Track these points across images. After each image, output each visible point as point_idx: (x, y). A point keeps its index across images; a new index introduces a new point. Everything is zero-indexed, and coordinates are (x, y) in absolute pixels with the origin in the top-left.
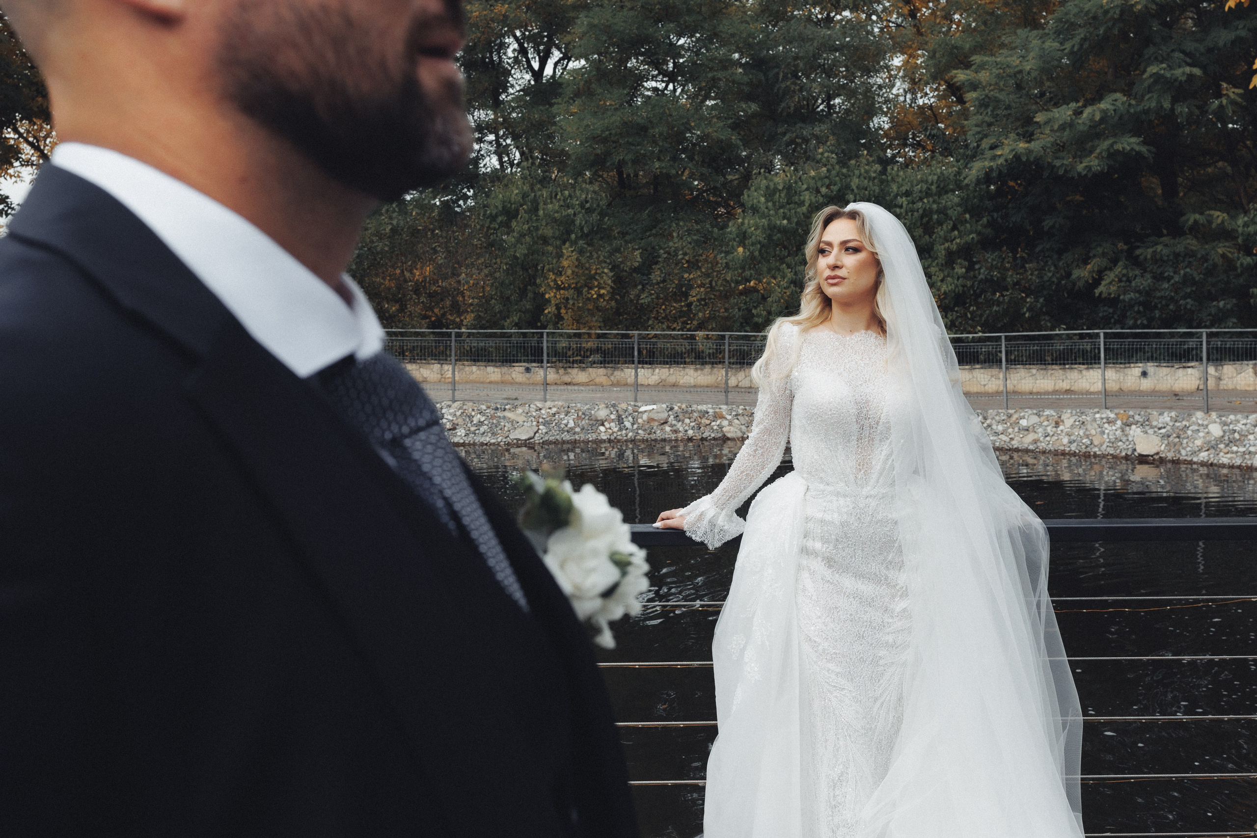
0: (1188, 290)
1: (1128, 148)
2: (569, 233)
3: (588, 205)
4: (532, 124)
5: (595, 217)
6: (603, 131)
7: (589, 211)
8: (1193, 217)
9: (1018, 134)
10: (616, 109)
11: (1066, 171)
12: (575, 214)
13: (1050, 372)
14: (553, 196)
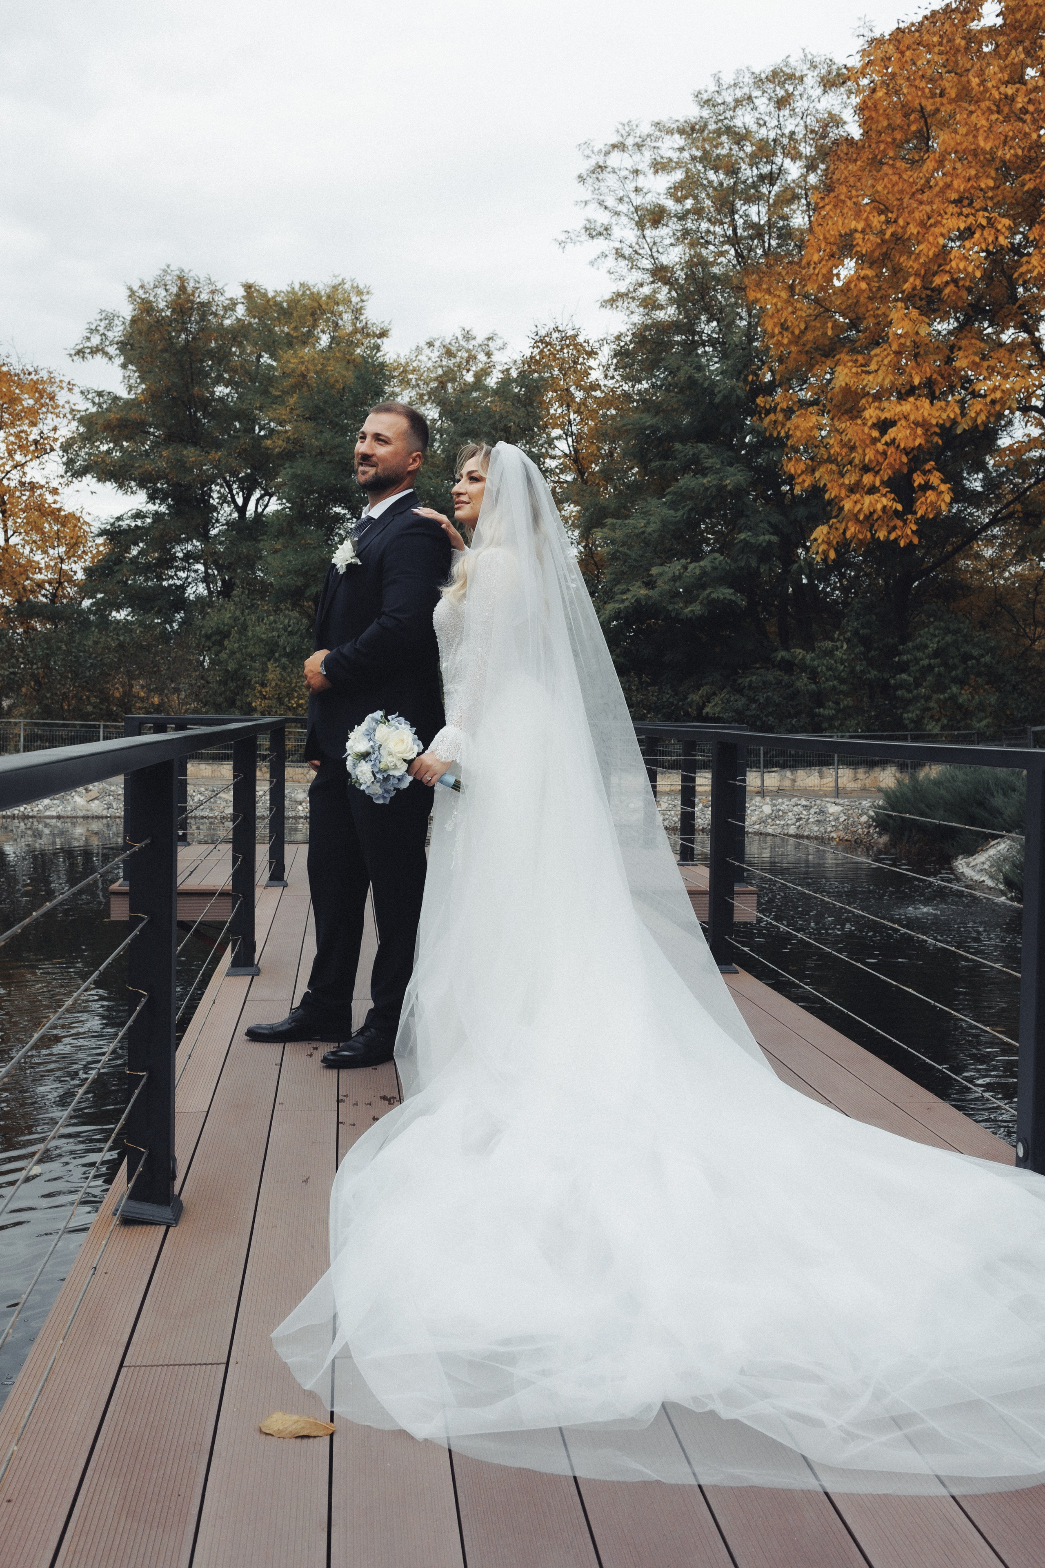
0: (770, 710)
1: (722, 597)
2: (272, 652)
3: (290, 629)
4: (239, 557)
5: (296, 639)
6: (303, 566)
7: (291, 633)
8: (782, 654)
9: (643, 582)
10: (314, 548)
11: (677, 614)
12: (279, 636)
13: (668, 775)
14: (260, 619)
